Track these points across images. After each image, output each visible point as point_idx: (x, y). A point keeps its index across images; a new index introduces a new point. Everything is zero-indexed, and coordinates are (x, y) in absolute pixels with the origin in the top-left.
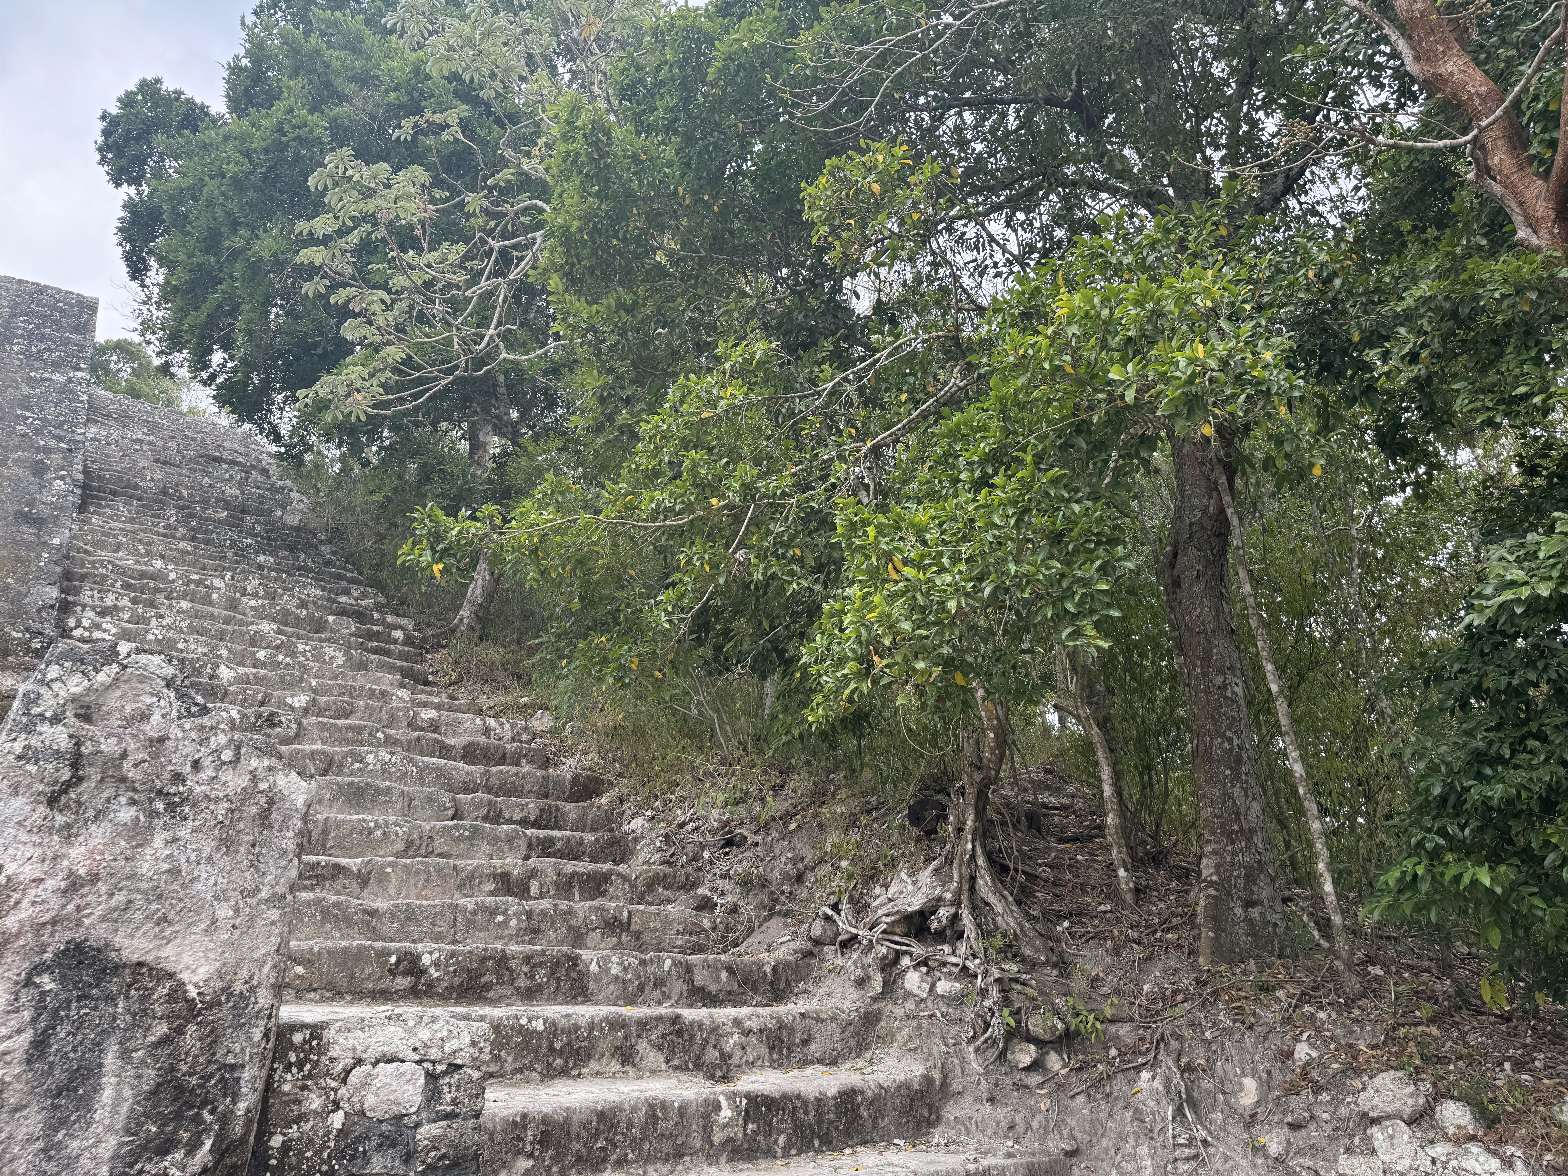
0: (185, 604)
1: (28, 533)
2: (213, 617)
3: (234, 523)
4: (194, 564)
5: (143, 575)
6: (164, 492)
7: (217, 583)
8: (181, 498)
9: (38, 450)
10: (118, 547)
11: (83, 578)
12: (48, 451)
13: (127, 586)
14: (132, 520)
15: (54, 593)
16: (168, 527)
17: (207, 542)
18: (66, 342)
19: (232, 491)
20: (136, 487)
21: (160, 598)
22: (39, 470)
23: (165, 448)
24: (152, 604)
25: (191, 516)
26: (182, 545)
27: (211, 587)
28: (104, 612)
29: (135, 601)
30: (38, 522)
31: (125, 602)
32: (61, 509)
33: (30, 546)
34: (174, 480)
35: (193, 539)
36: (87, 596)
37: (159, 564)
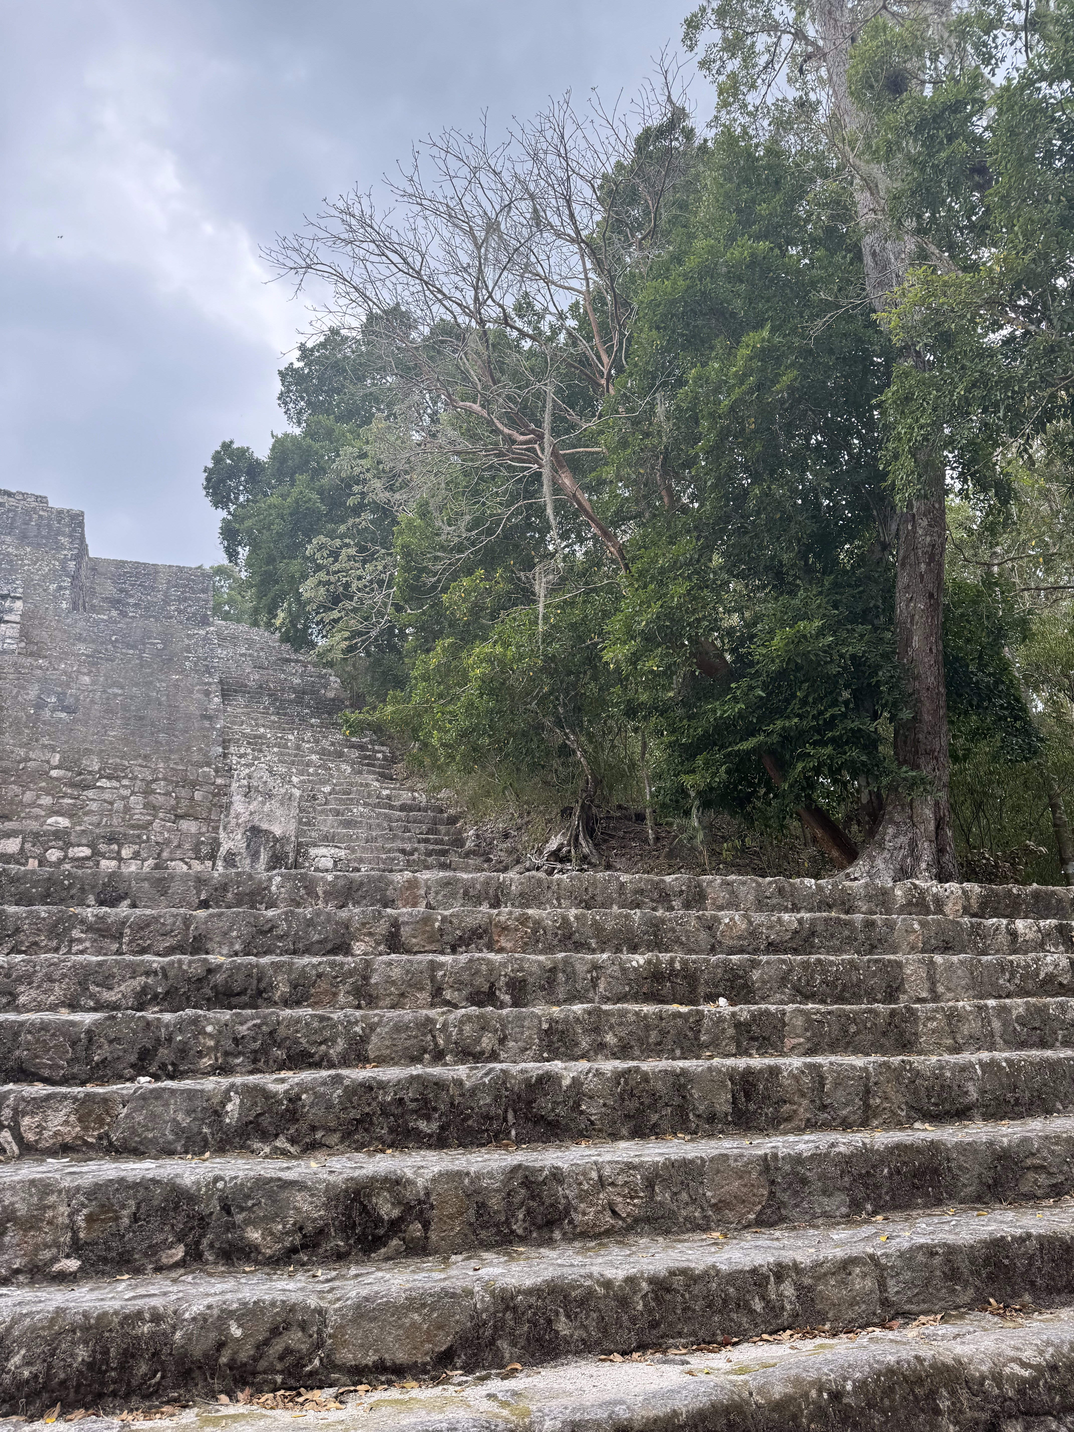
0: (276, 750)
1: (207, 723)
2: (289, 755)
3: (299, 701)
4: (279, 728)
5: (256, 737)
6: (261, 687)
7: (290, 737)
8: (270, 689)
9: (206, 684)
10: (242, 723)
11: (229, 741)
12: (210, 684)
13: (249, 743)
14: (246, 706)
15: (221, 750)
16: (265, 708)
17: (285, 715)
19: (297, 681)
20: (246, 686)
21: (264, 747)
22: (207, 693)
24: (261, 751)
25: (276, 700)
26: (273, 718)
27: (287, 740)
28: (241, 756)
29: (253, 750)
30: (209, 718)
31: (249, 751)
32: (218, 711)
33: (208, 730)
34: (265, 678)
35: (278, 714)
36: (232, 749)
37: (262, 730)
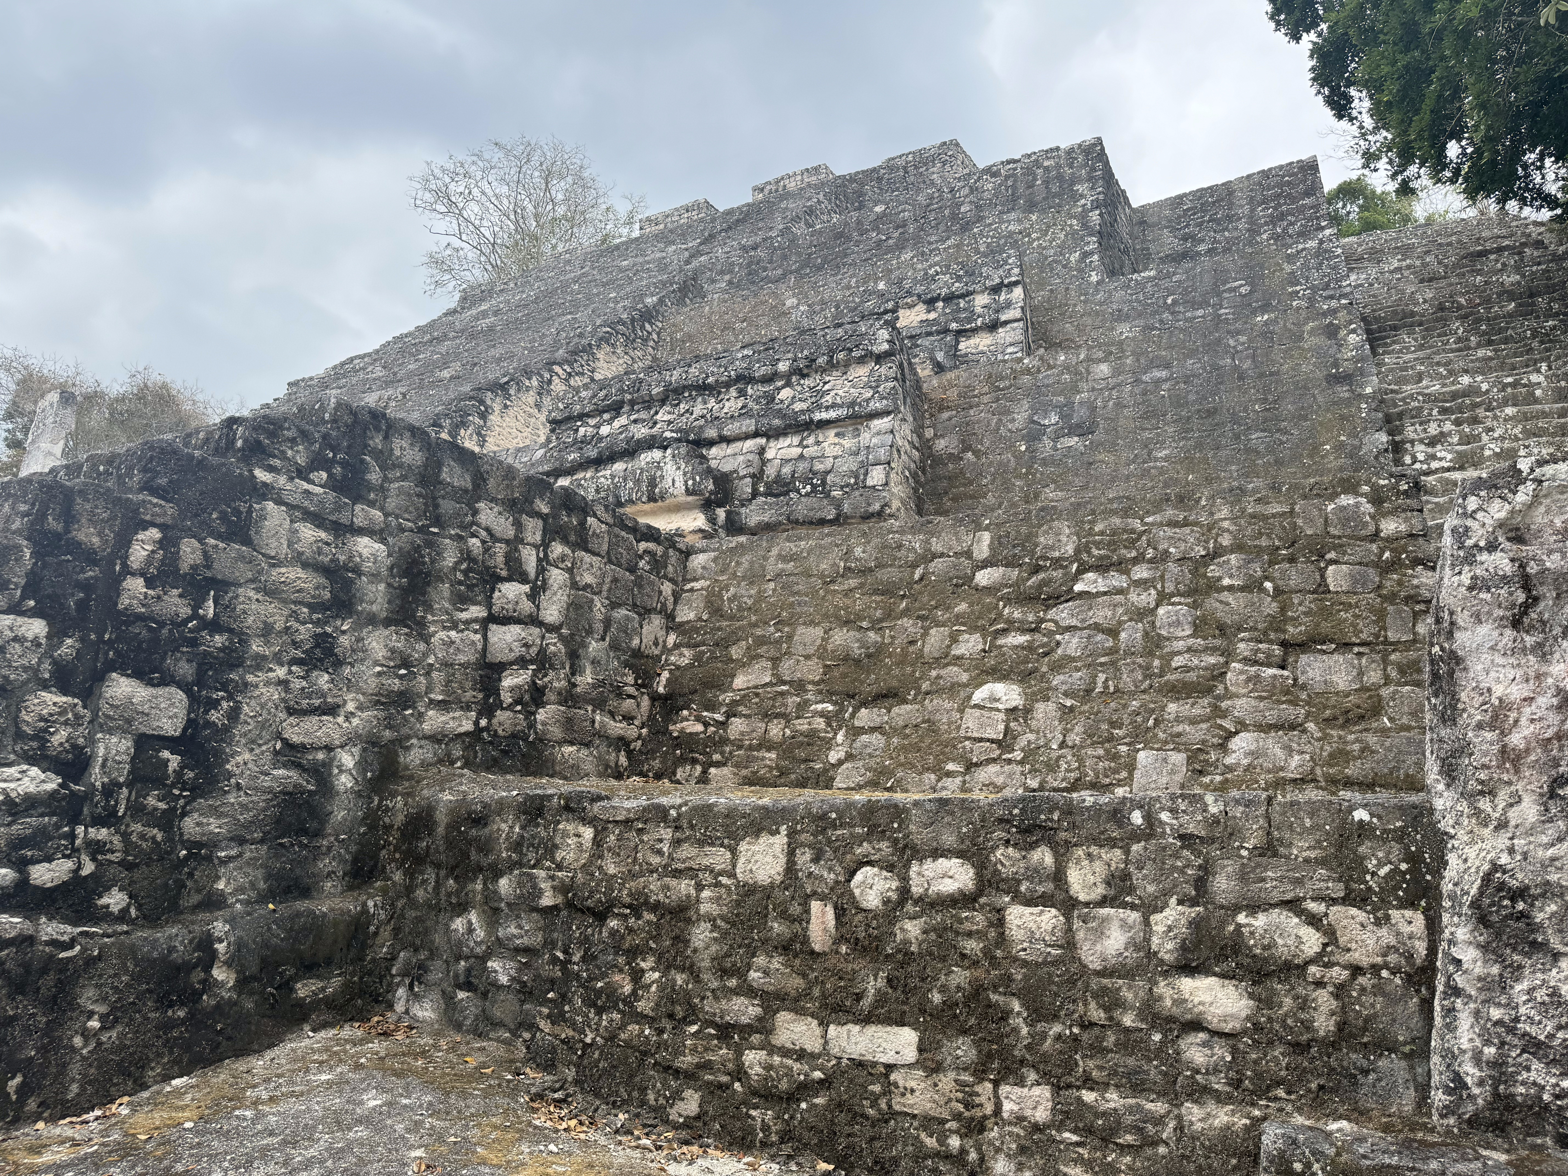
0: (1510, 411)
1: (1343, 391)
2: (1544, 415)
3: (1526, 310)
4: (1502, 367)
5: (1455, 396)
6: (1441, 308)
7: (1535, 378)
8: (1460, 307)
9: (1325, 314)
10: (1420, 378)
11: (1400, 416)
12: (1333, 312)
13: (1444, 411)
14: (1421, 347)
15: (1383, 438)
16: (1459, 340)
17: (1506, 341)
18: (1302, 210)
19: (1510, 279)
20: (1413, 314)
21: (1481, 412)
22: (1332, 332)
23: (1425, 265)
24: (1475, 421)
25: (1478, 321)
26: (1481, 353)
27: (1530, 385)
28: (1433, 442)
29: (1458, 423)
30: (1346, 378)
31: (1448, 426)
32: (1362, 359)
33: (1348, 402)
34: (1447, 292)
35: (1490, 343)
36: (1410, 432)
37: (1466, 380)
